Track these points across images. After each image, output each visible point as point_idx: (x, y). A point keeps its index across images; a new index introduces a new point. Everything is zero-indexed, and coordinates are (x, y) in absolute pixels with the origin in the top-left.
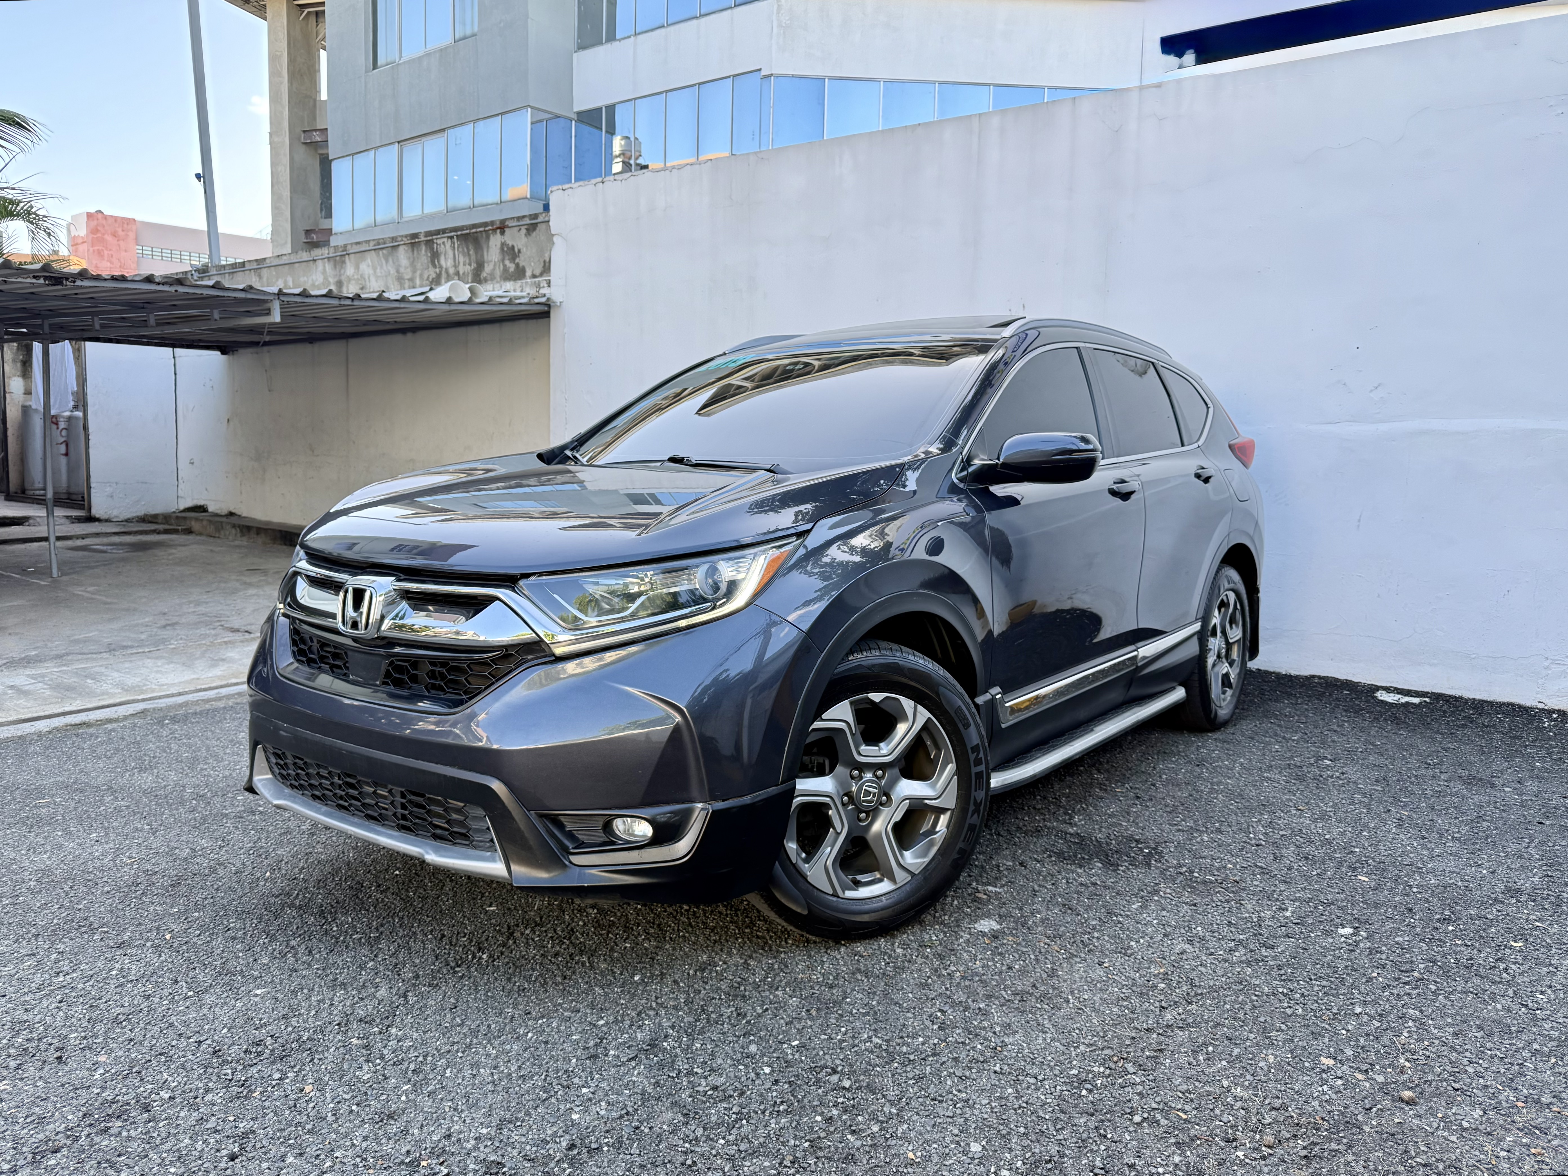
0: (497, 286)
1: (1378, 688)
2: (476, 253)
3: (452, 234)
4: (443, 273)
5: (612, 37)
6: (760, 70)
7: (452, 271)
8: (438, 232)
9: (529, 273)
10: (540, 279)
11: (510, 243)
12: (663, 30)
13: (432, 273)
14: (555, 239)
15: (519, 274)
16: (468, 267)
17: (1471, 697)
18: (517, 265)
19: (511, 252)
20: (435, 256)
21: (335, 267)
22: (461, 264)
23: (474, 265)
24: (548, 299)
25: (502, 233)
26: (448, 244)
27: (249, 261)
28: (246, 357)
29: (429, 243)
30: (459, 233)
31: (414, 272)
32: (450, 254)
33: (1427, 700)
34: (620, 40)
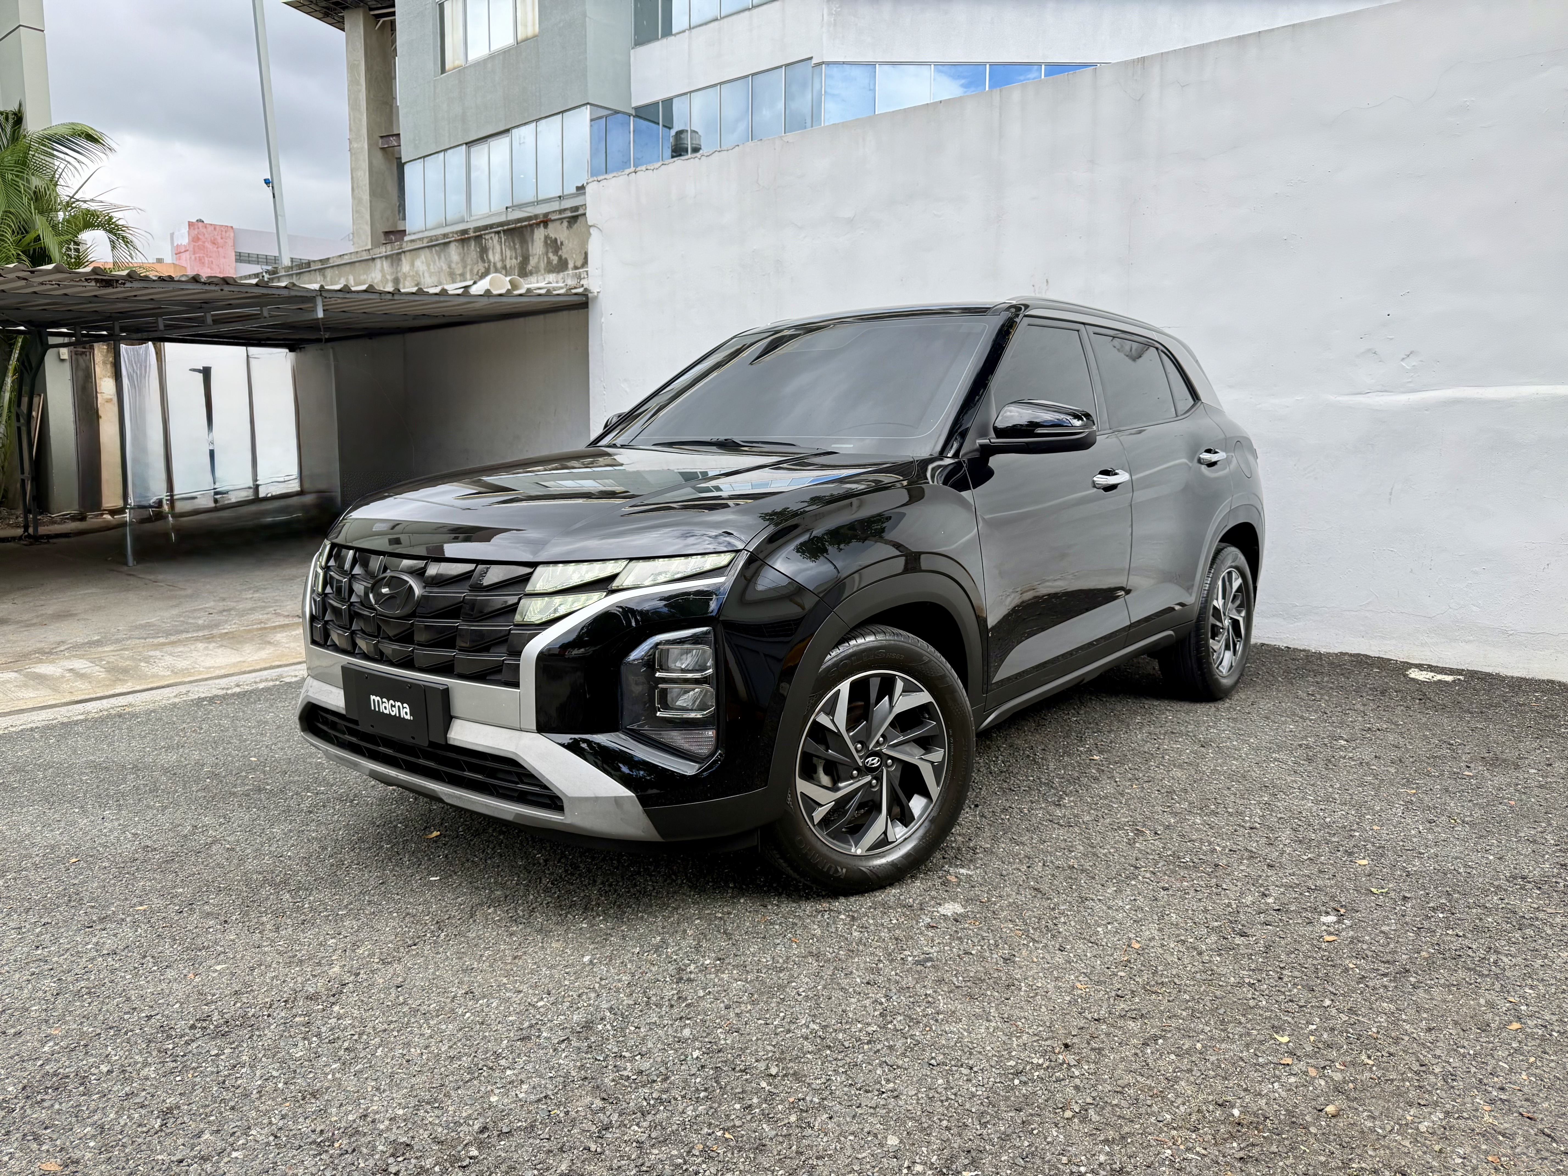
0: (540, 278)
1: (1411, 666)
2: (522, 247)
3: (500, 229)
4: (492, 267)
5: (668, 31)
6: (811, 58)
7: (499, 265)
8: (486, 227)
9: (571, 265)
10: (581, 270)
11: (553, 236)
12: (716, 23)
13: (481, 267)
14: (592, 230)
15: (562, 266)
16: (514, 261)
17: (1509, 675)
18: (560, 258)
19: (554, 245)
20: (483, 251)
21: (392, 265)
22: (508, 257)
23: (520, 259)
24: (586, 289)
25: (546, 226)
26: (496, 239)
27: (314, 261)
28: (312, 353)
29: (478, 238)
30: (505, 228)
31: (465, 267)
32: (498, 248)
33: (1461, 678)
34: (675, 35)
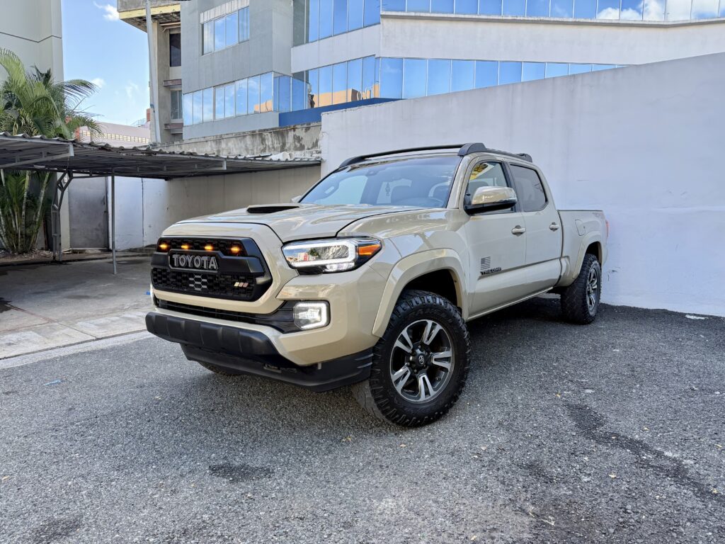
0: (293, 153)
1: (686, 314)
3: (271, 131)
4: (267, 147)
5: (307, 42)
6: (374, 55)
7: (271, 146)
8: (265, 130)
9: (306, 148)
10: (313, 150)
11: (298, 135)
12: (331, 38)
13: (262, 147)
14: (324, 133)
15: (302, 148)
16: (278, 145)
19: (298, 139)
20: (263, 140)
21: (216, 144)
22: (275, 143)
24: (320, 159)
25: (294, 131)
26: (269, 135)
28: (176, 182)
29: (261, 135)
30: (275, 130)
31: (254, 147)
32: (270, 139)
33: (707, 318)
34: (312, 42)
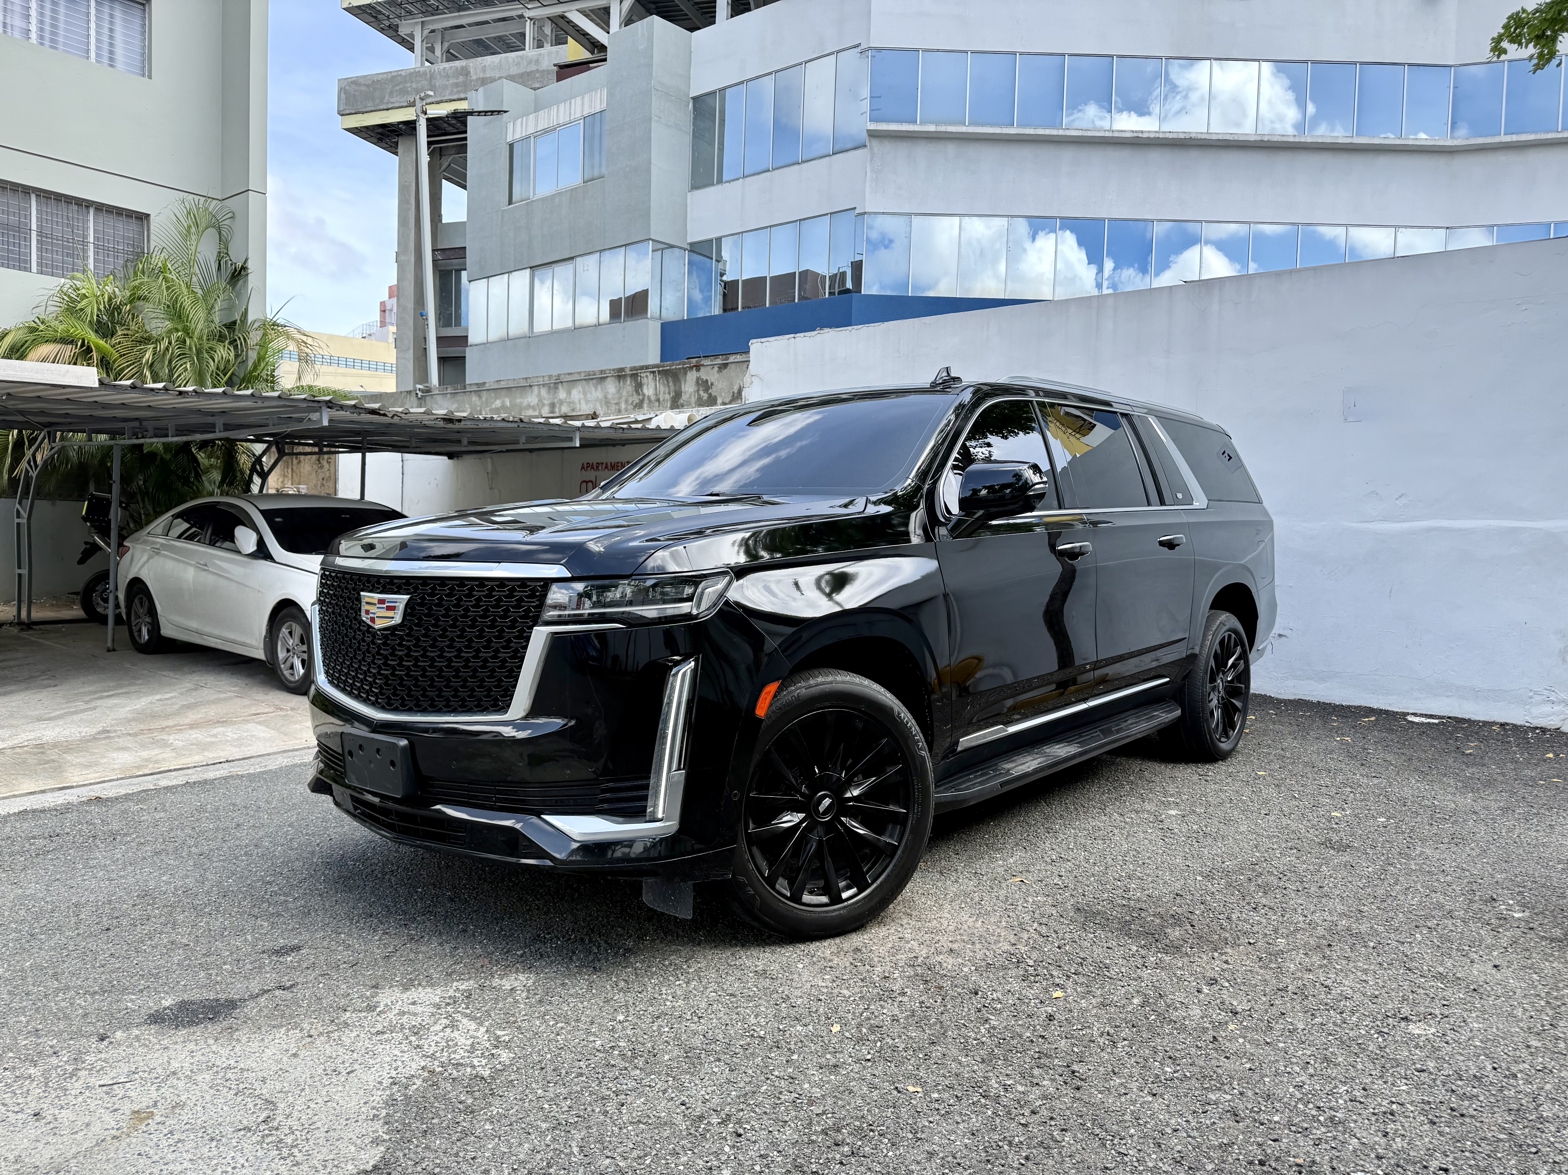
1: (1408, 714)
2: (675, 385)
3: (655, 369)
4: (645, 399)
5: (721, 180)
7: (653, 398)
8: (642, 368)
9: (719, 401)
11: (705, 377)
12: (768, 174)
13: (636, 399)
14: (754, 376)
15: (712, 401)
16: (667, 396)
17: (1477, 719)
18: (710, 395)
19: (705, 385)
20: (639, 386)
21: (549, 392)
22: (662, 393)
23: (672, 394)
25: (698, 370)
26: (651, 377)
28: (469, 461)
29: (634, 376)
30: (661, 369)
31: (620, 398)
32: (652, 384)
33: (1443, 720)
34: (729, 182)
